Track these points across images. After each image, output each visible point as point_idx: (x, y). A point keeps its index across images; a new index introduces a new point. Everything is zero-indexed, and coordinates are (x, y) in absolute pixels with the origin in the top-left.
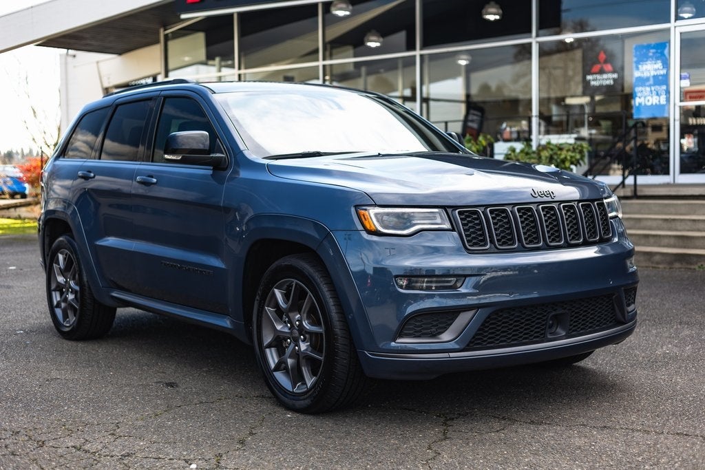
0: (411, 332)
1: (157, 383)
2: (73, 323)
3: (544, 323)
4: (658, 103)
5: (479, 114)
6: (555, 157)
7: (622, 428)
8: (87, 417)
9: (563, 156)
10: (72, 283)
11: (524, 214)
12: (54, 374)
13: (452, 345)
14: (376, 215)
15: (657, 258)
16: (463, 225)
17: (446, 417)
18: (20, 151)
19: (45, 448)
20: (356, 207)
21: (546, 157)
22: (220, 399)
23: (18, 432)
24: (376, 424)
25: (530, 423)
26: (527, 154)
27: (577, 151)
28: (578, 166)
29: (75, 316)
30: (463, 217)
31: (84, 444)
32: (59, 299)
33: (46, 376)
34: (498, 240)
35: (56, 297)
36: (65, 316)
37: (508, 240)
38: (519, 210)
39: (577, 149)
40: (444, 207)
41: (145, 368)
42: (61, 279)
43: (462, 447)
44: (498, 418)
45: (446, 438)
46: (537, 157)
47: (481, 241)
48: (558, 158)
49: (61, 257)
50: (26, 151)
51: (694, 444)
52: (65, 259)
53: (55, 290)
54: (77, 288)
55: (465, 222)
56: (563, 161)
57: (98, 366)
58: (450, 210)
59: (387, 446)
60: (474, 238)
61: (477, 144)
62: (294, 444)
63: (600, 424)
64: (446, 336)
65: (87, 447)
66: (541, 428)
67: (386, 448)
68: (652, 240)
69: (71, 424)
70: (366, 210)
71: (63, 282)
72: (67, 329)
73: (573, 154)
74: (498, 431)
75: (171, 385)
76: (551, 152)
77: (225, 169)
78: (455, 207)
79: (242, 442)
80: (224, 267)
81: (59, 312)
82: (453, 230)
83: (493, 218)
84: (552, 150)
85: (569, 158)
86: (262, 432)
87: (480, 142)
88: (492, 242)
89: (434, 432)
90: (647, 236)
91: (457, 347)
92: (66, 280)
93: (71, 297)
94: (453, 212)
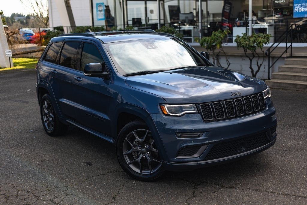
0: (182, 154)
1: (84, 163)
2: (52, 130)
3: (236, 146)
4: (304, 11)
5: (230, 6)
6: (256, 41)
7: (264, 191)
8: (56, 183)
9: (259, 41)
10: (51, 114)
11: (228, 104)
12: (44, 157)
13: (198, 159)
14: (167, 107)
15: (299, 86)
16: (202, 110)
17: (195, 184)
18: (32, 15)
19: (39, 201)
20: (159, 104)
21: (252, 41)
22: (108, 173)
23: (29, 192)
24: (167, 188)
25: (228, 188)
26: (244, 39)
27: (266, 38)
28: (266, 44)
29: (53, 127)
30: (203, 107)
31: (54, 199)
32: (46, 119)
33: (41, 159)
34: (217, 116)
35: (45, 118)
36: (49, 126)
37: (221, 115)
38: (226, 102)
39: (266, 37)
40: (195, 104)
41: (80, 154)
42: (46, 111)
43: (200, 201)
44: (216, 184)
45: (194, 196)
46: (249, 41)
47: (210, 117)
48: (257, 41)
49: (46, 103)
50: (35, 14)
51: (291, 200)
52: (47, 103)
53: (44, 115)
54: (53, 116)
55: (204, 109)
56: (260, 43)
57: (61, 153)
58: (197, 105)
59: (170, 201)
60: (207, 116)
61: (223, 34)
62: (134, 199)
63: (256, 188)
64: (196, 155)
65: (55, 200)
66: (232, 190)
67: (170, 202)
68: (297, 78)
69: (50, 187)
70: (163, 105)
71: (47, 113)
72: (50, 132)
73: (264, 40)
74: (214, 192)
75: (89, 164)
76: (255, 39)
77: (109, 79)
78: (199, 104)
79: (114, 198)
80: (109, 119)
81: (46, 124)
82: (198, 113)
83: (215, 107)
84: (255, 37)
85: (262, 41)
86: (122, 192)
87: (225, 33)
88: (214, 117)
89: (190, 192)
90: (295, 76)
91: (200, 159)
92: (48, 112)
93: (51, 119)
94: (199, 106)
